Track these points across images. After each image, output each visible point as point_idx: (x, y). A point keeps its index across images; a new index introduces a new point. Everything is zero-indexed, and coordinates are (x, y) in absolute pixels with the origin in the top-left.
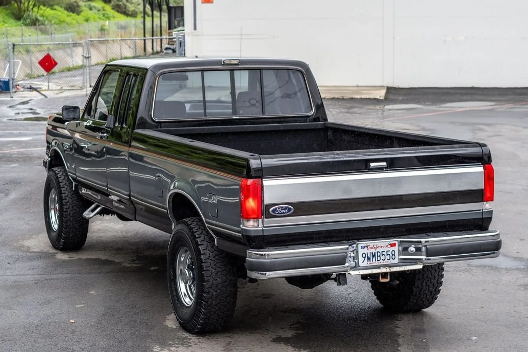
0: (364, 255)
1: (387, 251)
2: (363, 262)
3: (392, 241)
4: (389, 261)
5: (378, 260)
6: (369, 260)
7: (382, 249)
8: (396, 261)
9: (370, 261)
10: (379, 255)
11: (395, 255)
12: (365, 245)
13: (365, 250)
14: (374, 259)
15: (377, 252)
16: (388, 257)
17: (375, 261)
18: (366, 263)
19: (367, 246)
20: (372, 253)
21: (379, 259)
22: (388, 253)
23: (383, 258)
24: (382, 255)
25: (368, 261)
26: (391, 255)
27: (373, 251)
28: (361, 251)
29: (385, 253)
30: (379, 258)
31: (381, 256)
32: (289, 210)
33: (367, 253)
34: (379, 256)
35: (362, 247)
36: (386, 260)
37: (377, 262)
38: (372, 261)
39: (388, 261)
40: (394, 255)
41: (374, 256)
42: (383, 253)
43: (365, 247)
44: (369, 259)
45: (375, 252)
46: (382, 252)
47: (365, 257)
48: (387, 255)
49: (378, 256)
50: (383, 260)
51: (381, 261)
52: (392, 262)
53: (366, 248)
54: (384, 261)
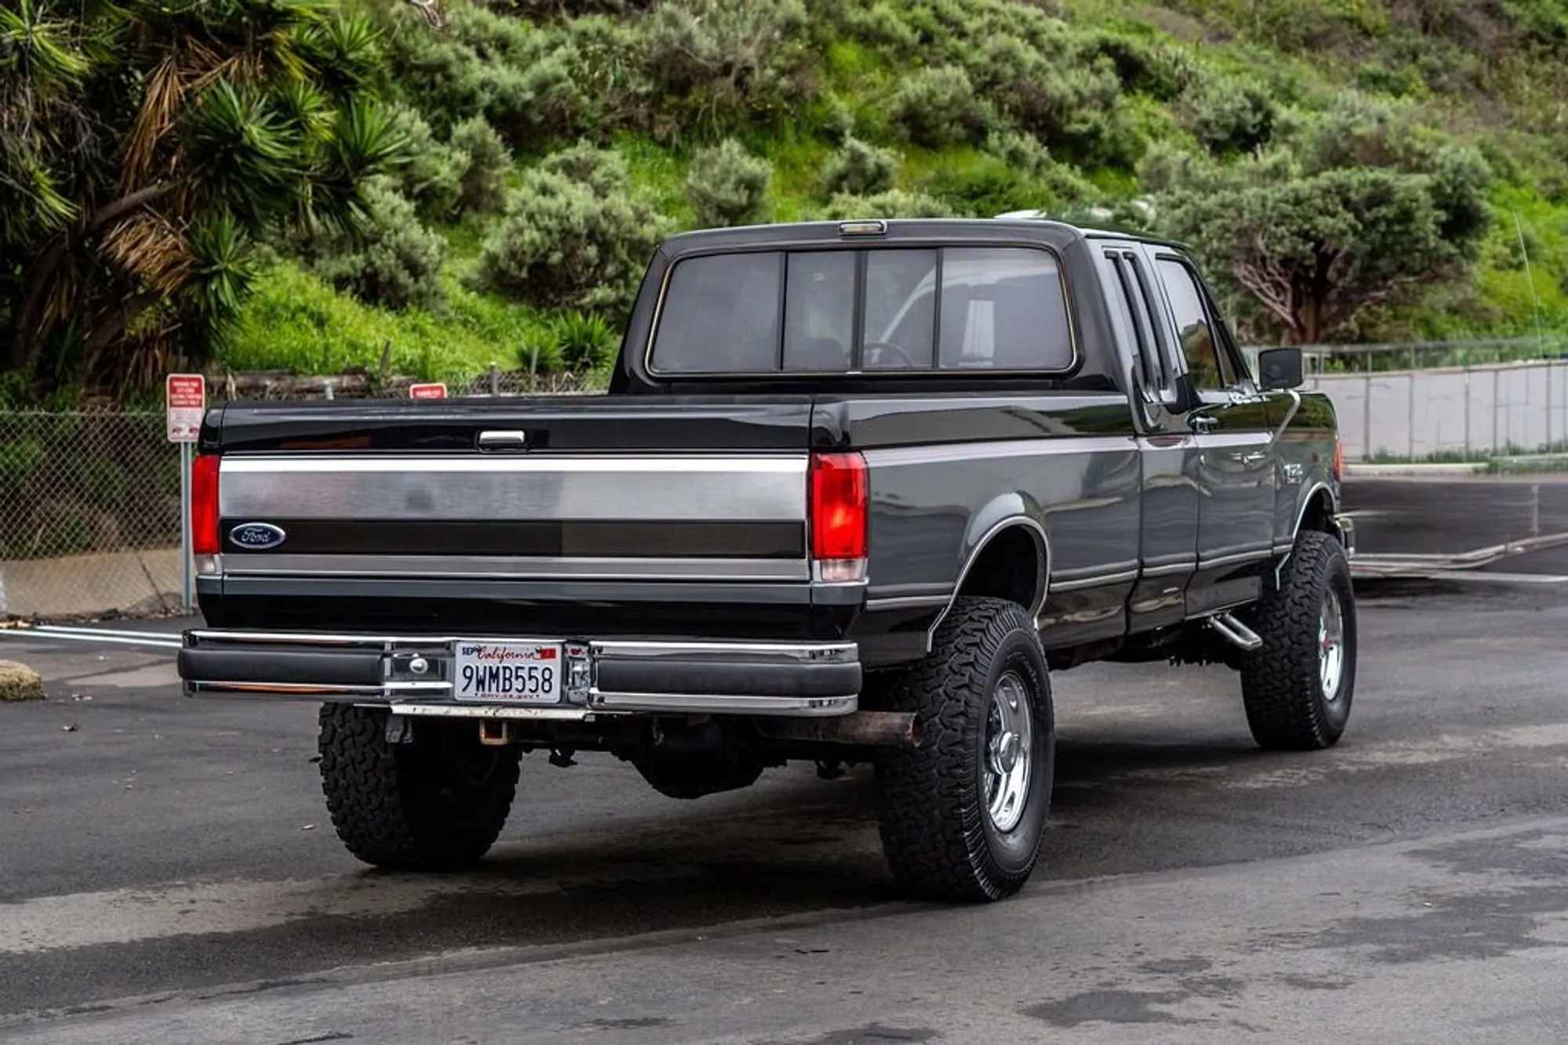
0: (468, 673)
1: (531, 669)
2: (464, 689)
3: (547, 643)
4: (534, 695)
5: (504, 690)
6: (481, 687)
7: (518, 663)
8: (555, 696)
9: (483, 689)
10: (507, 676)
11: (552, 680)
12: (473, 646)
13: (473, 660)
14: (494, 686)
15: (505, 668)
16: (531, 685)
17: (498, 690)
18: (472, 693)
19: (479, 650)
20: (491, 668)
21: (507, 688)
22: (534, 673)
23: (518, 684)
24: (517, 677)
25: (478, 689)
26: (541, 680)
27: (494, 663)
28: (461, 661)
29: (524, 673)
30: (507, 683)
31: (513, 679)
32: (274, 536)
33: (477, 668)
34: (509, 679)
35: (466, 651)
36: (527, 692)
37: (501, 694)
38: (490, 689)
39: (531, 694)
40: (549, 680)
41: (494, 676)
42: (520, 673)
43: (473, 650)
44: (481, 683)
45: (498, 668)
46: (518, 668)
47: (470, 678)
48: (531, 677)
49: (505, 679)
50: (517, 689)
51: (513, 692)
52: (543, 697)
53: (475, 654)
54: (522, 694)
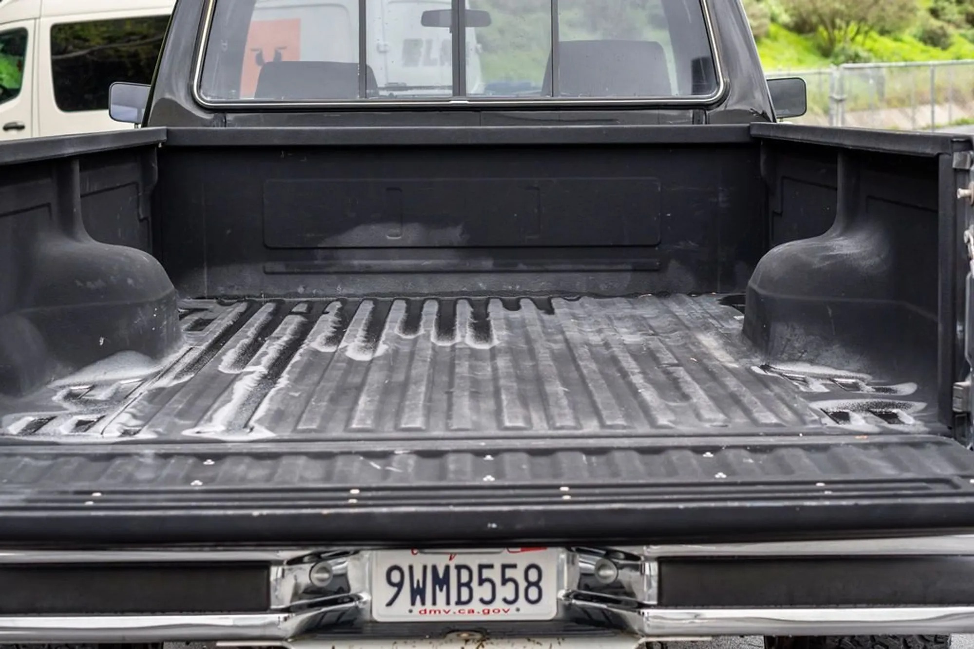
0: (396, 577)
1: (504, 567)
2: (390, 604)
4: (513, 608)
5: (459, 602)
6: (418, 598)
7: (482, 558)
9: (423, 603)
10: (465, 578)
11: (542, 584)
13: (403, 557)
14: (441, 596)
15: (459, 568)
16: (508, 591)
17: (448, 603)
18: (403, 610)
20: (434, 568)
21: (465, 596)
22: (509, 573)
23: (485, 591)
24: (481, 582)
25: (413, 603)
26: (523, 585)
27: (441, 561)
28: (381, 559)
29: (495, 574)
30: (465, 592)
31: (475, 584)
33: (411, 568)
34: (468, 585)
36: (498, 604)
37: (456, 608)
38: (434, 603)
39: (506, 607)
40: (537, 584)
41: (442, 582)
42: (486, 573)
44: (418, 592)
45: (447, 568)
46: (481, 567)
47: (400, 585)
48: (505, 581)
49: (460, 585)
50: (482, 601)
51: (476, 605)
52: (525, 612)
54: (491, 607)
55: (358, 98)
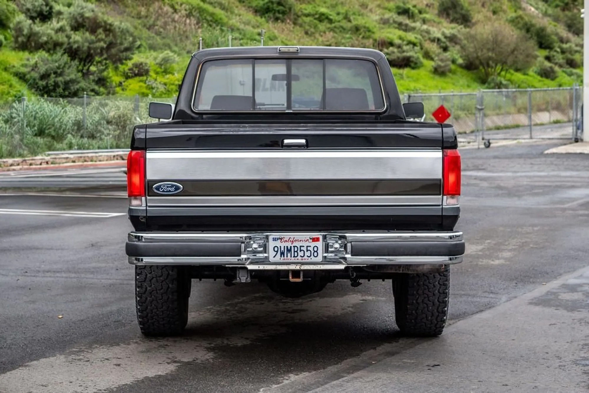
0: (276, 249)
1: (307, 246)
2: (274, 257)
3: (315, 235)
4: (310, 258)
5: (294, 257)
6: (282, 255)
7: (301, 244)
8: (320, 259)
9: (284, 257)
10: (296, 250)
11: (318, 251)
12: (278, 237)
13: (278, 244)
14: (289, 255)
15: (294, 247)
16: (308, 254)
17: (291, 257)
18: (278, 259)
19: (281, 239)
20: (287, 247)
21: (296, 255)
22: (309, 248)
23: (301, 254)
24: (301, 251)
25: (281, 257)
26: (313, 252)
27: (289, 245)
28: (272, 244)
29: (304, 249)
30: (296, 253)
31: (299, 251)
32: (177, 188)
33: (280, 247)
34: (297, 251)
35: (275, 239)
36: (306, 257)
37: (293, 258)
38: (287, 257)
39: (308, 258)
40: (317, 251)
41: (289, 250)
42: (302, 248)
43: (278, 239)
44: (282, 254)
45: (291, 247)
46: (301, 246)
47: (277, 252)
48: (307, 251)
49: (294, 252)
50: (301, 256)
51: (299, 257)
52: (314, 259)
53: (279, 241)
54: (303, 258)
55: (252, 109)
